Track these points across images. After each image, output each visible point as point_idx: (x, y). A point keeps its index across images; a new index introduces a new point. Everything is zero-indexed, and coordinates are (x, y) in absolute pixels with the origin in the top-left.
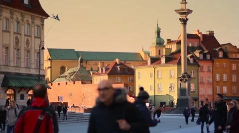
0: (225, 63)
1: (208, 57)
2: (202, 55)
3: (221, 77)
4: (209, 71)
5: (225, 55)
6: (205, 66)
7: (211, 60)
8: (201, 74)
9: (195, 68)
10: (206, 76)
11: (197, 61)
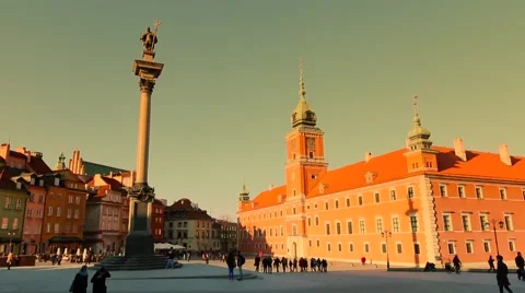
0: (61, 193)
1: (42, 183)
2: (33, 180)
3: (55, 212)
4: (40, 201)
5: (62, 184)
6: (37, 194)
7: (46, 188)
8: (29, 206)
9: (23, 196)
10: (35, 208)
11: (27, 186)
